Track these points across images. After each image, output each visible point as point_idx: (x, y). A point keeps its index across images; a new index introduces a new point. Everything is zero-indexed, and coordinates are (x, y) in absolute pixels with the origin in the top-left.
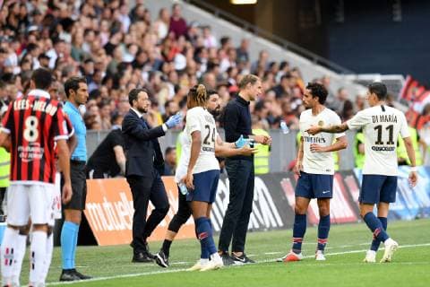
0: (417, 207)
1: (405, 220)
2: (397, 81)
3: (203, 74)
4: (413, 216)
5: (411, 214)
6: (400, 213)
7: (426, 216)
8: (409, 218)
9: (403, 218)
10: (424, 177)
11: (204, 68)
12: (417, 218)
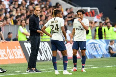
0: (102, 53)
1: (97, 58)
2: (96, 10)
3: (28, 6)
4: (100, 57)
5: (100, 56)
6: (96, 56)
7: (105, 57)
8: (99, 57)
9: (97, 57)
10: (104, 43)
11: (28, 4)
12: (102, 58)
